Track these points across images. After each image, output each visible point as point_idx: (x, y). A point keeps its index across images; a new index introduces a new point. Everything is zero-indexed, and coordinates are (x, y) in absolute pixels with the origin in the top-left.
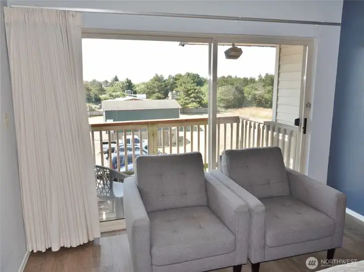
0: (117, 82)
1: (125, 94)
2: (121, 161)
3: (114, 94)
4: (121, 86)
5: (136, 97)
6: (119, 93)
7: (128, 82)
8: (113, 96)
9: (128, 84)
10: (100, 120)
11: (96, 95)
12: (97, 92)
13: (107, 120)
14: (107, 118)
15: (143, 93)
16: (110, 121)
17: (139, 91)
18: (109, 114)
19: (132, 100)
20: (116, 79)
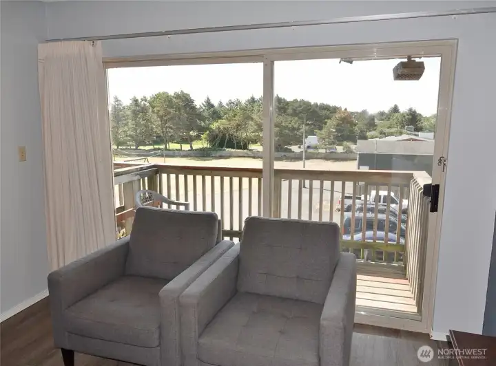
0: (396, 114)
1: (403, 131)
2: (357, 225)
3: (387, 131)
4: (400, 120)
5: (417, 135)
6: (393, 130)
7: (411, 114)
8: (384, 134)
9: (410, 117)
10: (351, 166)
11: (361, 131)
12: (364, 128)
13: (361, 167)
14: (360, 164)
15: (430, 131)
16: (365, 169)
17: (428, 127)
18: (365, 159)
19: (409, 140)
20: (395, 110)
